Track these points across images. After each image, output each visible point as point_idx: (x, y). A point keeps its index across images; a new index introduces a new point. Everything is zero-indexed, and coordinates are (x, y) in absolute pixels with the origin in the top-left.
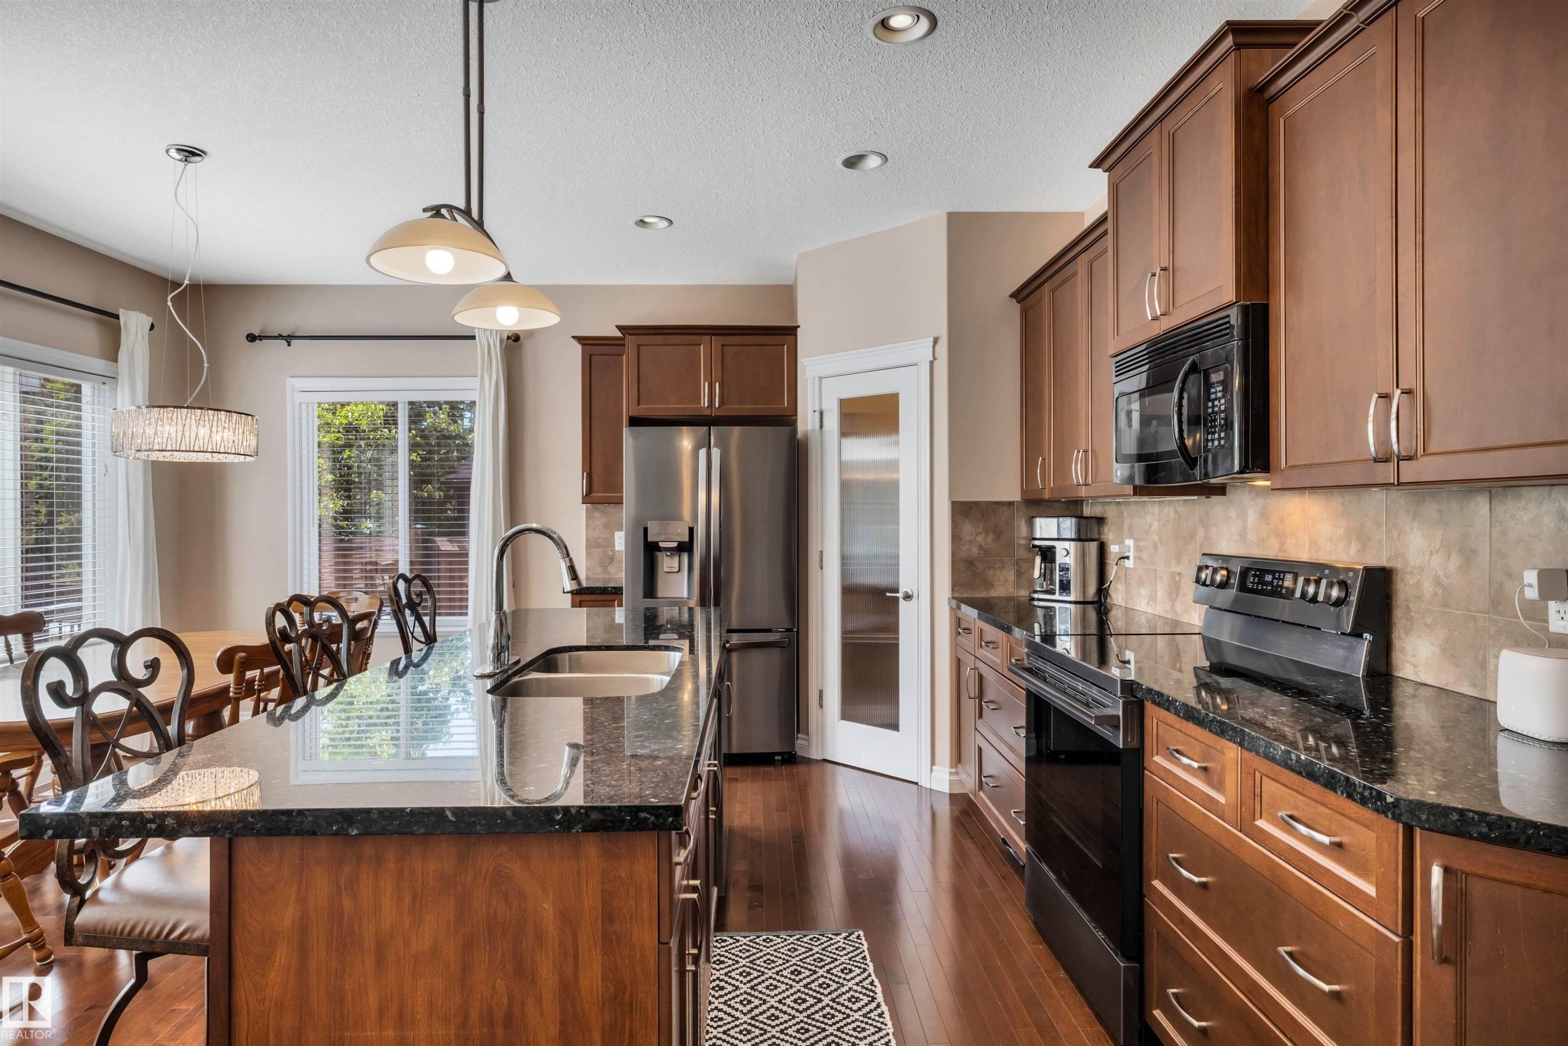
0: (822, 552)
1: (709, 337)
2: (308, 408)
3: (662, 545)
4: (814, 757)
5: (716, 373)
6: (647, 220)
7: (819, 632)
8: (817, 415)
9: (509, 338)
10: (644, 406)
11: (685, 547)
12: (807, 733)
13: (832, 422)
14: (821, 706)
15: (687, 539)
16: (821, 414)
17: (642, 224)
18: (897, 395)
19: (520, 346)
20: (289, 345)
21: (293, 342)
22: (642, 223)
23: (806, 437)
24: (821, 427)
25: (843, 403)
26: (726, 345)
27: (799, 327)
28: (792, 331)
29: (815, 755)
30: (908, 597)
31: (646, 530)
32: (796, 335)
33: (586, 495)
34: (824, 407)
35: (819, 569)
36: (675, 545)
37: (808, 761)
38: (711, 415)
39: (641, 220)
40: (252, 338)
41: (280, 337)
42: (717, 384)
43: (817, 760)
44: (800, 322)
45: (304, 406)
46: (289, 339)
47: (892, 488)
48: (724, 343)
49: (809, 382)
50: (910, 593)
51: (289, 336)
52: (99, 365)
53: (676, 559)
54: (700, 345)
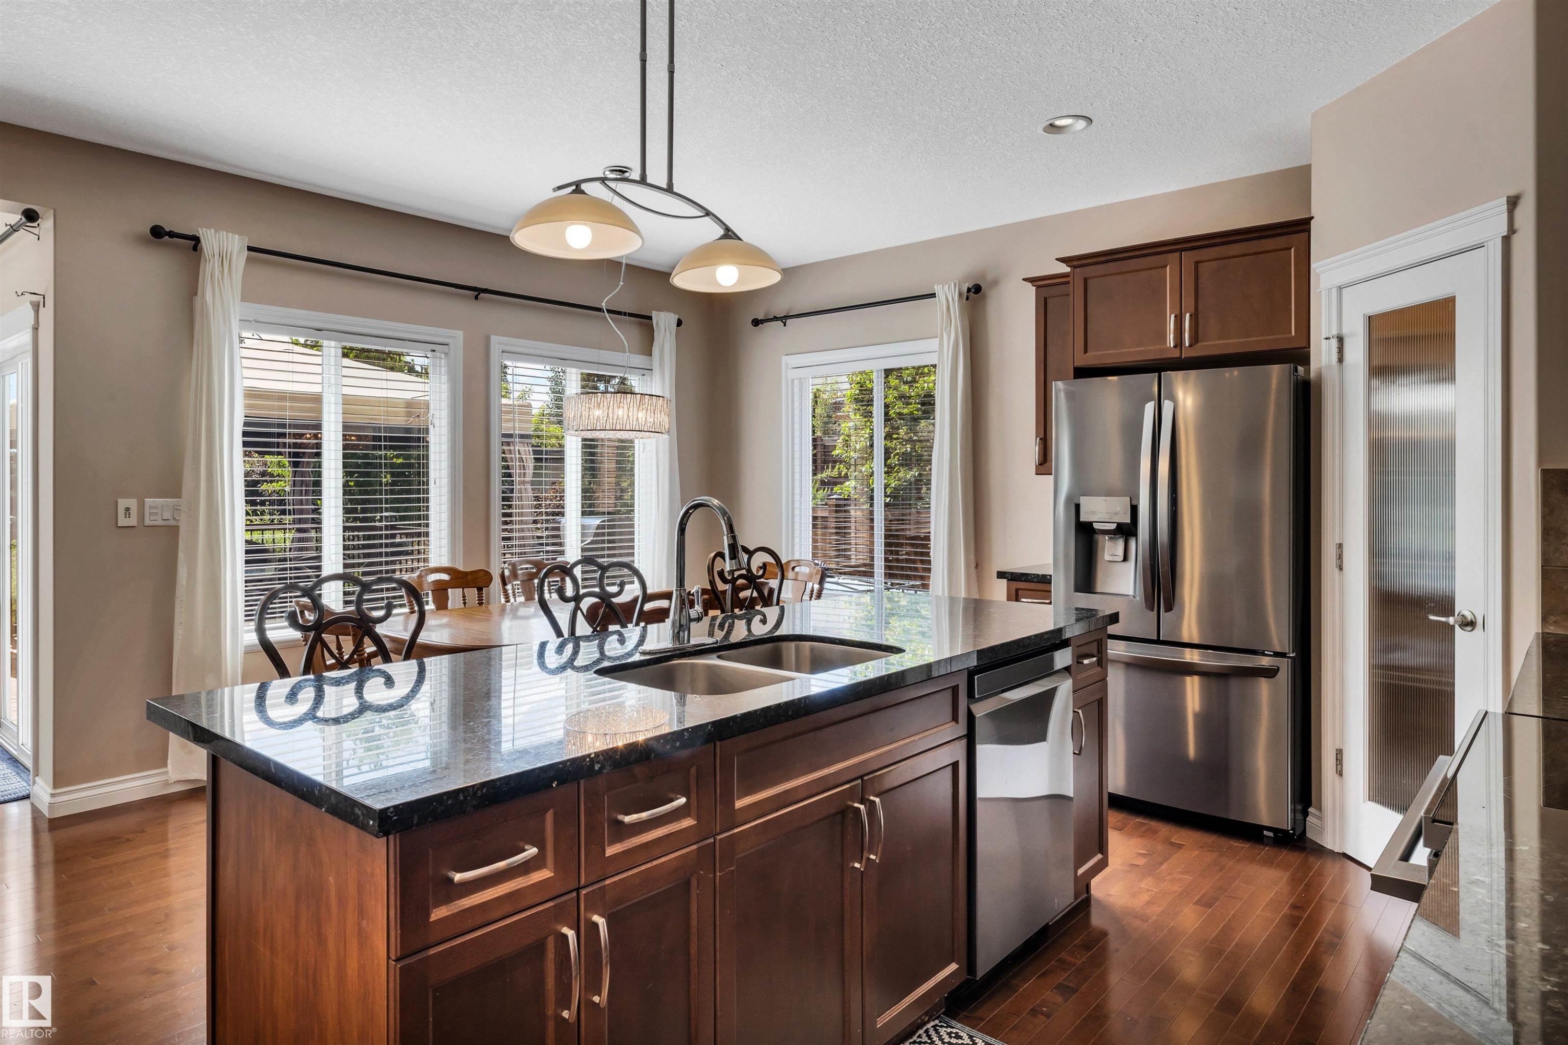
0: (1340, 546)
1: (1177, 254)
2: (801, 383)
3: (1096, 526)
4: (1329, 846)
5: (1188, 301)
6: (1058, 123)
7: (1337, 664)
8: (1334, 343)
9: (969, 290)
10: (1093, 353)
11: (1126, 531)
12: (1320, 808)
13: (1357, 353)
14: (1340, 774)
15: (1127, 520)
16: (1341, 340)
17: (1054, 129)
18: (1454, 297)
19: (984, 297)
20: (785, 325)
21: (789, 321)
22: (1052, 128)
23: (1320, 377)
24: (1341, 360)
25: (1371, 320)
26: (1202, 262)
27: (1313, 218)
28: (1302, 226)
29: (1330, 842)
30: (1469, 624)
31: (1078, 507)
32: (1309, 231)
33: (1039, 465)
34: (1345, 331)
35: (1337, 570)
36: (1113, 526)
37: (1320, 851)
38: (1180, 357)
39: (1051, 125)
40: (756, 323)
41: (776, 319)
42: (1188, 315)
43: (1332, 852)
44: (1314, 212)
45: (796, 382)
46: (784, 319)
47: (1447, 449)
48: (1198, 259)
49: (1323, 294)
50: (1469, 617)
51: (785, 316)
52: (638, 360)
53: (1120, 544)
54: (1166, 266)
